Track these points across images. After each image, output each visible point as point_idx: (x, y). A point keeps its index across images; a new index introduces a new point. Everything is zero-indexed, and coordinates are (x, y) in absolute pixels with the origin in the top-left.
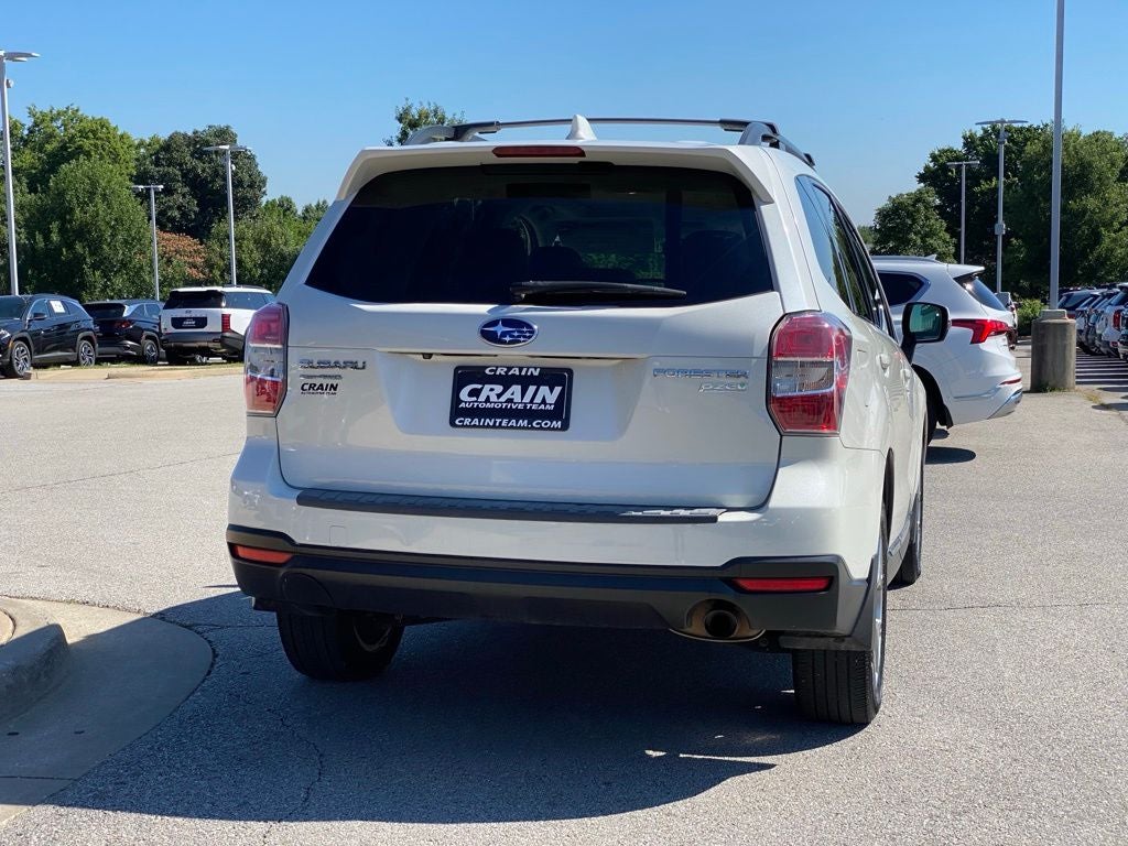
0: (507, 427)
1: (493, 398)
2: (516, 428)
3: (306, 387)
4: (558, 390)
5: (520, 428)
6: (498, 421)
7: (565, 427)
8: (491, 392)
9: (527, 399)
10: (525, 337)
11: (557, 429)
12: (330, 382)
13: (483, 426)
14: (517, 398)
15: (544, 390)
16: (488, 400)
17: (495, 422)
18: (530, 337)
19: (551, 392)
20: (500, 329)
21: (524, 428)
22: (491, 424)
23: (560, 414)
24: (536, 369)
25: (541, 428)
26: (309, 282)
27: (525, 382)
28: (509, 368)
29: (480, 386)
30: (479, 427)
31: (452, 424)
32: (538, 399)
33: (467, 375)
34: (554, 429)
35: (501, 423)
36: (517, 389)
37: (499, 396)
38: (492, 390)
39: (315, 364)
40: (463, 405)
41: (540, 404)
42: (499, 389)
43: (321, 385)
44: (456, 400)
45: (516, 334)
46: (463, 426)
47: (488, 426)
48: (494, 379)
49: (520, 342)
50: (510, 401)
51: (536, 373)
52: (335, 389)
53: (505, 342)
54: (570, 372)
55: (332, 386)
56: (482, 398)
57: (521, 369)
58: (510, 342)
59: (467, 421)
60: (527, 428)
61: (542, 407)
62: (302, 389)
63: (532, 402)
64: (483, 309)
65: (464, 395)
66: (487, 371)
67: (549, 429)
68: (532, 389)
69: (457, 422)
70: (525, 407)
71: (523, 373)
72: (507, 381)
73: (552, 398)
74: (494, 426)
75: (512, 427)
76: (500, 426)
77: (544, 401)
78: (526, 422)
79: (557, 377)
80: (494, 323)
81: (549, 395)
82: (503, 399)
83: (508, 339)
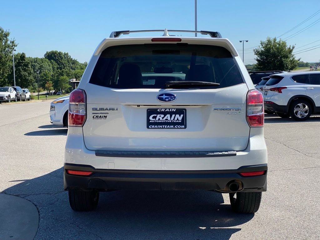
0: (167, 128)
1: (161, 119)
2: (170, 128)
3: (95, 117)
4: (182, 116)
5: (171, 128)
6: (164, 126)
7: (185, 127)
8: (160, 117)
9: (172, 119)
10: (173, 99)
11: (183, 128)
12: (104, 115)
13: (159, 128)
14: (169, 119)
15: (177, 116)
16: (159, 119)
17: (162, 127)
18: (174, 99)
19: (180, 116)
20: (164, 97)
21: (172, 128)
22: (161, 127)
23: (183, 123)
24: (174, 109)
25: (178, 128)
27: (171, 113)
28: (166, 109)
29: (156, 115)
30: (157, 128)
31: (148, 127)
32: (176, 119)
33: (150, 112)
34: (182, 128)
35: (164, 127)
36: (168, 116)
37: (163, 118)
38: (160, 116)
39: (98, 109)
40: (151, 121)
41: (177, 120)
42: (163, 116)
43: (101, 116)
44: (148, 120)
45: (170, 98)
46: (152, 128)
47: (160, 128)
48: (161, 113)
49: (171, 101)
50: (166, 119)
51: (175, 111)
52: (106, 117)
53: (166, 101)
54: (185, 110)
55: (105, 116)
56: (157, 119)
57: (169, 109)
58: (168, 101)
59: (153, 127)
60: (173, 128)
61: (177, 121)
62: (93, 117)
63: (174, 120)
64: (157, 90)
65: (151, 118)
66: (158, 110)
67: (180, 128)
68: (173, 116)
69: (150, 127)
70: (172, 121)
71: (170, 111)
72: (165, 113)
73: (180, 118)
74: (162, 128)
75: (168, 128)
76: (164, 128)
77: (178, 119)
78: (173, 126)
79: (181, 111)
80: (162, 95)
81: (179, 118)
82: (164, 119)
83: (167, 100)
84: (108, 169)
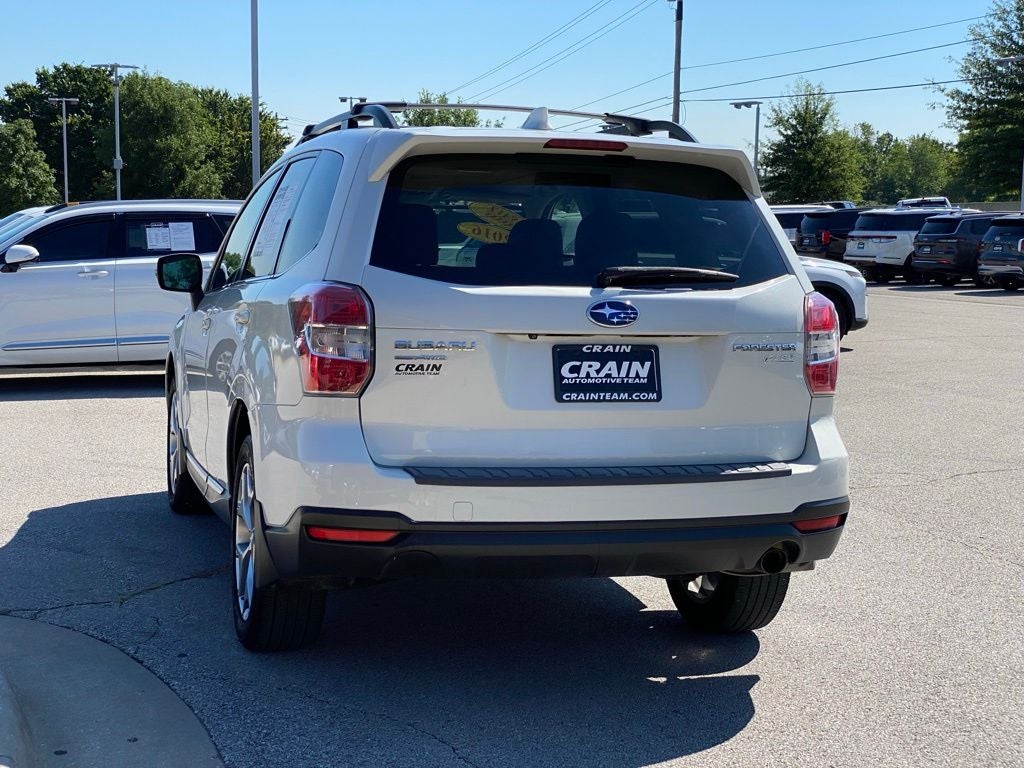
0: (610, 401)
1: (593, 374)
2: (618, 401)
3: (403, 368)
4: (648, 364)
5: (622, 400)
6: (602, 395)
7: (659, 398)
8: (589, 368)
9: (623, 373)
10: (630, 318)
11: (654, 400)
12: (432, 362)
13: (589, 401)
14: (615, 374)
15: (636, 365)
16: (588, 375)
17: (599, 396)
18: (634, 318)
19: (643, 366)
20: (607, 311)
21: (625, 400)
22: (596, 398)
23: (652, 386)
24: (627, 346)
25: (640, 400)
26: (373, 262)
27: (619, 358)
28: (605, 346)
29: (578, 363)
30: (585, 401)
31: (559, 399)
32: (632, 374)
33: (564, 353)
34: (651, 400)
35: (604, 396)
36: (612, 365)
37: (598, 371)
38: (590, 366)
39: (414, 344)
40: (566, 381)
41: (635, 379)
42: (597, 365)
43: (422, 366)
44: (558, 377)
45: (622, 316)
46: (570, 401)
47: (594, 400)
48: (592, 357)
49: (626, 323)
50: (608, 376)
51: (628, 350)
52: (438, 369)
53: (613, 323)
54: (656, 348)
55: (435, 366)
56: (583, 374)
57: (614, 346)
58: (618, 323)
59: (574, 396)
60: (628, 401)
61: (637, 380)
62: (397, 369)
63: (627, 376)
64: (585, 291)
65: (565, 370)
66: (584, 349)
67: (647, 400)
68: (626, 364)
69: (564, 397)
70: (623, 381)
71: (617, 350)
72: (603, 358)
73: (644, 372)
74: (599, 400)
75: (615, 400)
76: (604, 400)
77: (637, 376)
78: (626, 394)
79: (645, 353)
80: (601, 306)
81: (641, 370)
82: (602, 374)
83: (615, 320)
84: (452, 520)
